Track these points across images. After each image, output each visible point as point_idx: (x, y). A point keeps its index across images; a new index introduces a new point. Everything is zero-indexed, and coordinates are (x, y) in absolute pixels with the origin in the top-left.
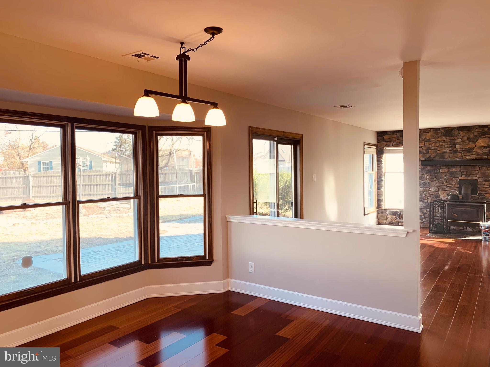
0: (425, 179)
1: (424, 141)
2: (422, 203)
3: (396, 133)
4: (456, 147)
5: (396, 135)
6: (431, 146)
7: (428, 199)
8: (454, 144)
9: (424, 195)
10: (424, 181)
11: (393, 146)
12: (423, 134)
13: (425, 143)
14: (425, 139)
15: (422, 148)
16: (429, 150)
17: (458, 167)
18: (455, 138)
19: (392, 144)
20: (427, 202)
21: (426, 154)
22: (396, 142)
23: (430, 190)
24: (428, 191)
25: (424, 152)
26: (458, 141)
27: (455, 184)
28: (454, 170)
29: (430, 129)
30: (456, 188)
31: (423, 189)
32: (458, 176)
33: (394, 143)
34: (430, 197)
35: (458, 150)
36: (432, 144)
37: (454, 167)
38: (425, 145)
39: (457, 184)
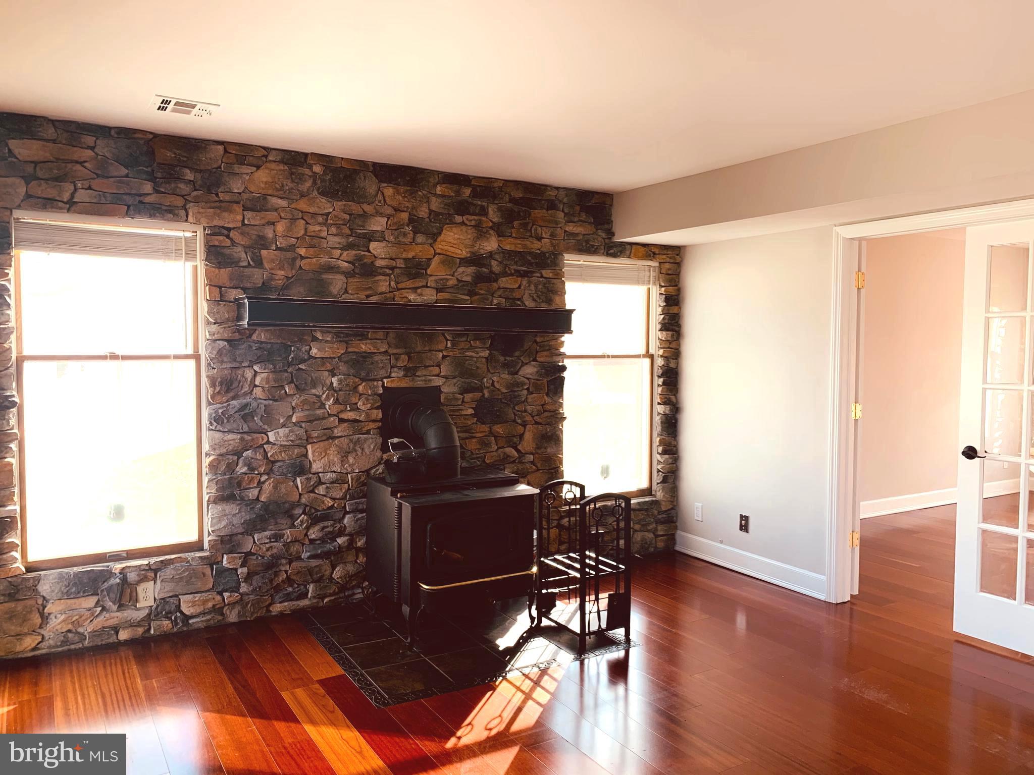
0: (246, 389)
1: (238, 203)
2: (232, 508)
3: (90, 140)
4: (369, 251)
5: (92, 148)
6: (269, 233)
7: (260, 484)
8: (364, 236)
9: (245, 469)
10: (244, 401)
11: (71, 206)
12: (237, 168)
13: (248, 214)
14: (245, 196)
15: (228, 236)
16: (264, 253)
17: (380, 334)
18: (368, 208)
19: (66, 196)
20: (258, 499)
21: (248, 271)
22: (90, 188)
23: (268, 442)
24: (262, 446)
25: (240, 260)
26: (378, 224)
27: (372, 408)
28: (364, 347)
29: (264, 148)
30: (372, 426)
31: (242, 439)
32: (382, 373)
33: (82, 196)
34: (269, 472)
35: (379, 263)
36: (273, 224)
37: (363, 337)
38: (244, 224)
39: (377, 408)
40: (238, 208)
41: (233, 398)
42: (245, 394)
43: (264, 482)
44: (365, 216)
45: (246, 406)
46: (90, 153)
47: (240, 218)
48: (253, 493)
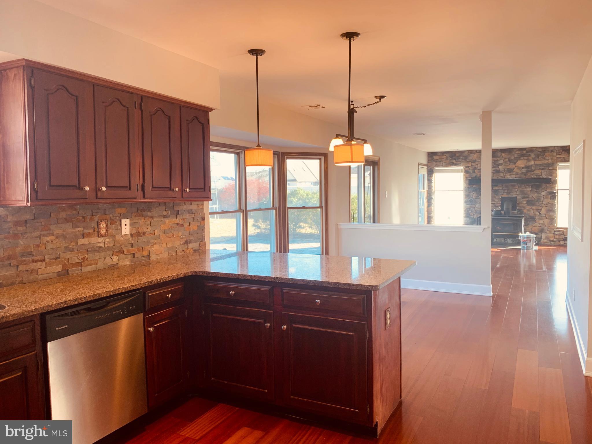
0: (471, 196)
1: (470, 161)
2: (468, 219)
4: (498, 168)
5: (446, 155)
6: (476, 166)
7: (474, 215)
8: (497, 165)
9: (471, 212)
10: (471, 199)
11: (442, 166)
12: (471, 155)
13: (472, 163)
14: (472, 160)
15: (469, 168)
16: (475, 170)
17: (500, 185)
18: (498, 159)
19: (441, 164)
20: (473, 218)
21: (472, 174)
22: (445, 162)
23: (476, 207)
24: (474, 208)
25: (471, 172)
26: (501, 162)
27: (498, 201)
28: (497, 188)
29: (476, 150)
30: (498, 205)
31: (470, 206)
32: (501, 194)
33: (444, 164)
34: (476, 213)
35: (501, 170)
36: (478, 165)
37: (497, 186)
38: (471, 165)
39: (500, 201)
40: (470, 162)
41: (469, 198)
42: (471, 198)
43: (475, 215)
44: (498, 161)
45: (471, 200)
46: (445, 156)
47: (471, 164)
48: (472, 217)
